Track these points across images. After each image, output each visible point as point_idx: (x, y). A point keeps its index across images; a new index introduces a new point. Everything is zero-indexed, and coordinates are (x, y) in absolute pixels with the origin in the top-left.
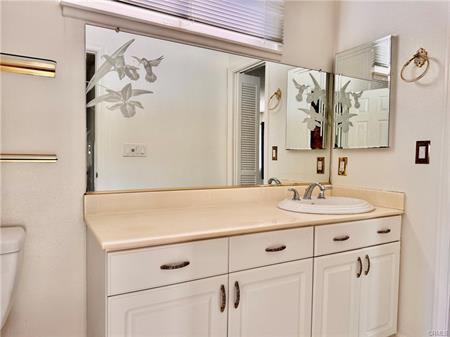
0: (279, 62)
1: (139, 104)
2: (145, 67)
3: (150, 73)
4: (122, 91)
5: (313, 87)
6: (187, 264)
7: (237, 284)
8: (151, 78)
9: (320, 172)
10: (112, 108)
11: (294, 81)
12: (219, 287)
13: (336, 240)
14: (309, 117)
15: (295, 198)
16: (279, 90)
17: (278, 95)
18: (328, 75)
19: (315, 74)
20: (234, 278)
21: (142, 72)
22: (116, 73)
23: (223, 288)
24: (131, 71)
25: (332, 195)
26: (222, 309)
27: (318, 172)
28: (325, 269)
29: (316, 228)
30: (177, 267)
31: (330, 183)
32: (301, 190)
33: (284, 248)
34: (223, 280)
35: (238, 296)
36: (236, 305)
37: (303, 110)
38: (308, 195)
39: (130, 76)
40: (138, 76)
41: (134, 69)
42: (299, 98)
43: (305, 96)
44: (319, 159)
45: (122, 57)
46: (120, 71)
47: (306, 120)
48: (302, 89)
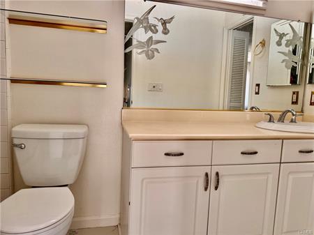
0: (263, 15)
1: (157, 50)
2: (162, 24)
3: (165, 28)
4: (146, 42)
5: (291, 34)
6: (182, 154)
7: (217, 174)
8: (166, 32)
9: (295, 103)
10: (140, 53)
11: (275, 30)
12: (204, 174)
13: (300, 152)
14: (287, 58)
15: (270, 121)
16: (264, 40)
17: (263, 44)
18: (306, 24)
19: (294, 24)
20: (215, 169)
21: (160, 28)
22: (143, 29)
23: (207, 175)
24: (153, 28)
25: (303, 121)
26: (206, 189)
27: (293, 103)
28: (290, 173)
29: (284, 141)
30: (175, 155)
31: (302, 111)
32: (276, 116)
33: (256, 153)
34: (207, 169)
35: (218, 182)
36: (216, 188)
37: (283, 53)
38: (281, 120)
39: (152, 31)
40: (157, 31)
41: (155, 26)
42: (279, 44)
43: (284, 42)
44: (294, 93)
45: (148, 18)
46: (145, 28)
47: (283, 61)
48: (281, 36)
